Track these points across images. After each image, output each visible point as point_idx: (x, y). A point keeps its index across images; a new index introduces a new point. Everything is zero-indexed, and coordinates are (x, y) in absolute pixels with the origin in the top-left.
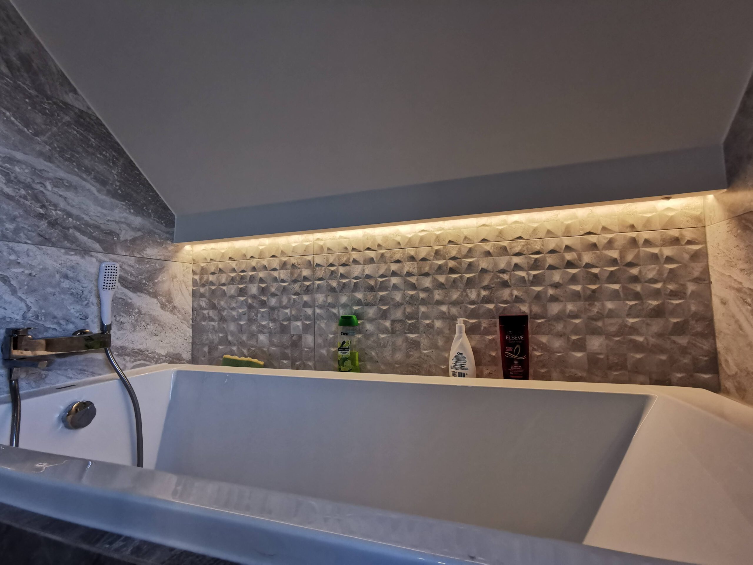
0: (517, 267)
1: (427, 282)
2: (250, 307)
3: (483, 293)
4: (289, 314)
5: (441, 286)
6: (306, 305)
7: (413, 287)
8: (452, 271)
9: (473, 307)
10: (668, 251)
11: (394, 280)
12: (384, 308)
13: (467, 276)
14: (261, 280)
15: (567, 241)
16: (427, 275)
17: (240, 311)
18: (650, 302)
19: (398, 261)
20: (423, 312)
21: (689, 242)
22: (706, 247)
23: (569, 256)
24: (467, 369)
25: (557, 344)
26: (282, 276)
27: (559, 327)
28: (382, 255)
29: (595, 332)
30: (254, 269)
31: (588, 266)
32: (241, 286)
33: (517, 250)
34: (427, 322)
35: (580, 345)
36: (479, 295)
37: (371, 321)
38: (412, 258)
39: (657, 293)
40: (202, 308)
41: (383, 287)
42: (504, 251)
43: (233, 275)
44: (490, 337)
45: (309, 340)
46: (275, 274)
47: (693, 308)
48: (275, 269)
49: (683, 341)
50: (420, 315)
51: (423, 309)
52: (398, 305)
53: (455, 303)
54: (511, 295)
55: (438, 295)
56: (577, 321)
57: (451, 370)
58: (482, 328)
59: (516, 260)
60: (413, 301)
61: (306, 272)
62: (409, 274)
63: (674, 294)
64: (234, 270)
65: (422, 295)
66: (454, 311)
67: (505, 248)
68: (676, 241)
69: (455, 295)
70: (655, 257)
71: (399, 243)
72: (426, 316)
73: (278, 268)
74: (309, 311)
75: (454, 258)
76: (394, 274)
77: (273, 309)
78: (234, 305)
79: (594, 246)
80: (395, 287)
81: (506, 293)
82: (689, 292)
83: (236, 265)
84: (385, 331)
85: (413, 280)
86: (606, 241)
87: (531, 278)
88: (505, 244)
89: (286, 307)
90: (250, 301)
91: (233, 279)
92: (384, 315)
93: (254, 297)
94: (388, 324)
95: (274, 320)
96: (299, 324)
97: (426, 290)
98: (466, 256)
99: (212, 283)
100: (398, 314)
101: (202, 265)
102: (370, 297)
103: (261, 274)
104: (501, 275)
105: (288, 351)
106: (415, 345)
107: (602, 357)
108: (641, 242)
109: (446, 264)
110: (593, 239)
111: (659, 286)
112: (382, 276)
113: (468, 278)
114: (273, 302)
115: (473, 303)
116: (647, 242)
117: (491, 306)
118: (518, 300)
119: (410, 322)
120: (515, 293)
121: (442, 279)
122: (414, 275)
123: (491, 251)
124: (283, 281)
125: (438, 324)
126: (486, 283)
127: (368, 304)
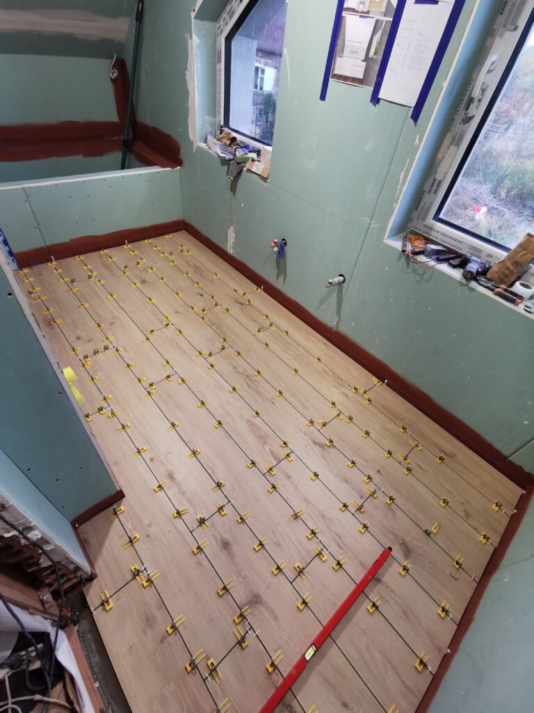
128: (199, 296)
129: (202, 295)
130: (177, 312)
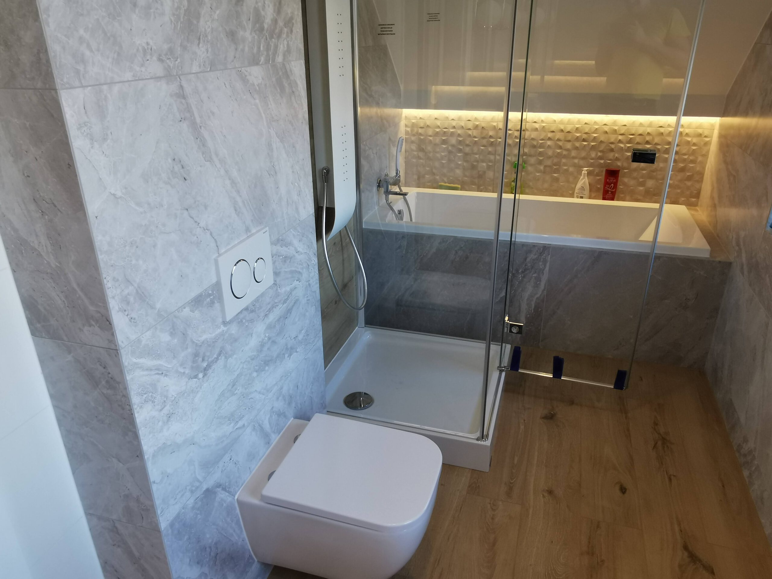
0: (620, 141)
1: (569, 146)
2: (450, 152)
3: (599, 154)
4: (478, 158)
5: (576, 148)
6: (490, 153)
7: (560, 147)
8: (584, 140)
9: (592, 161)
10: (695, 140)
11: (549, 143)
12: (541, 158)
13: (592, 144)
14: (459, 135)
15: (649, 130)
16: (569, 141)
17: (443, 154)
18: (680, 164)
19: (553, 132)
20: (564, 162)
21: (706, 137)
22: (711, 140)
23: (648, 138)
24: (585, 195)
25: (632, 182)
26: (475, 134)
27: (635, 174)
28: (544, 127)
29: (651, 177)
30: (454, 127)
31: (657, 144)
32: (444, 138)
33: (622, 132)
34: (565, 168)
35: (642, 184)
36: (597, 155)
37: (531, 165)
38: (562, 131)
39: (685, 160)
40: (412, 150)
41: (541, 146)
42: (615, 132)
43: (438, 130)
44: (598, 178)
45: (490, 174)
46: (470, 132)
47: (698, 169)
48: (470, 129)
49: (689, 183)
50: (562, 163)
51: (564, 160)
52: (550, 157)
53: (584, 158)
54: (614, 156)
55: (574, 153)
56: (644, 172)
57: (575, 194)
58: (595, 173)
59: (620, 137)
60: (559, 155)
61: (491, 133)
62: (559, 140)
63: (692, 162)
64: (439, 127)
65: (565, 153)
66: (582, 163)
67: (616, 130)
68: (700, 135)
69: (583, 154)
70: (688, 142)
71: (555, 121)
72: (565, 165)
73: (472, 128)
74: (492, 157)
75: (586, 133)
76: (550, 139)
77: (466, 154)
78: (438, 150)
79: (662, 134)
80: (549, 147)
81: (611, 155)
82: (698, 161)
83: (441, 124)
84: (540, 171)
85: (560, 143)
86: (668, 132)
87: (626, 148)
88: (616, 128)
89: (476, 154)
90: (450, 148)
91: (437, 133)
92: (540, 162)
93: (453, 146)
94: (542, 168)
95: (467, 161)
96: (484, 164)
97: (568, 150)
98: (594, 133)
99: (421, 134)
100: (549, 162)
101: (413, 121)
102: (533, 151)
103: (459, 132)
104: (611, 145)
105: (476, 181)
106: (557, 180)
107: (651, 190)
108: (684, 134)
109: (581, 136)
110: (662, 130)
111: (686, 157)
112: (542, 140)
113: (592, 145)
114: (467, 150)
115: (592, 159)
116: (687, 135)
117: (602, 161)
118: (617, 159)
119: (555, 167)
120: (617, 155)
121: (577, 144)
122: (561, 141)
123: (608, 131)
124: (475, 137)
125: (571, 169)
126: (601, 149)
127: (530, 156)
128: (617, 488)
129: (623, 490)
130: (550, 492)
